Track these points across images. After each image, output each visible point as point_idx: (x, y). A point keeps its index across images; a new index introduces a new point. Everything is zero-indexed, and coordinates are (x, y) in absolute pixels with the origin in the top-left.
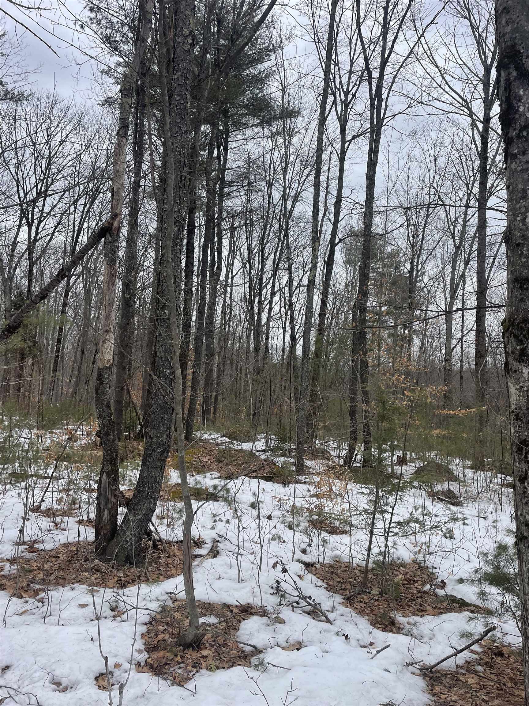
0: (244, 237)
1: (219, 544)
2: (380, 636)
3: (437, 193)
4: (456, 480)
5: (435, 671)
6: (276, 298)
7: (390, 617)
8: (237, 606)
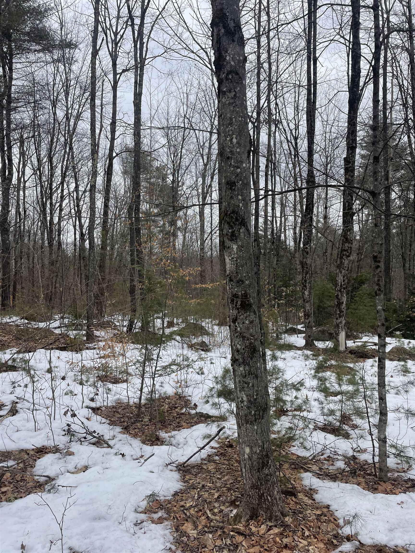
0: (33, 147)
1: (18, 405)
2: (148, 449)
3: (190, 122)
4: (208, 334)
5: (187, 466)
6: (66, 201)
7: (156, 435)
8: (33, 450)
